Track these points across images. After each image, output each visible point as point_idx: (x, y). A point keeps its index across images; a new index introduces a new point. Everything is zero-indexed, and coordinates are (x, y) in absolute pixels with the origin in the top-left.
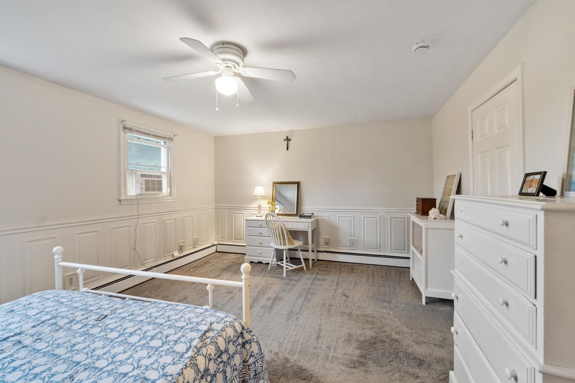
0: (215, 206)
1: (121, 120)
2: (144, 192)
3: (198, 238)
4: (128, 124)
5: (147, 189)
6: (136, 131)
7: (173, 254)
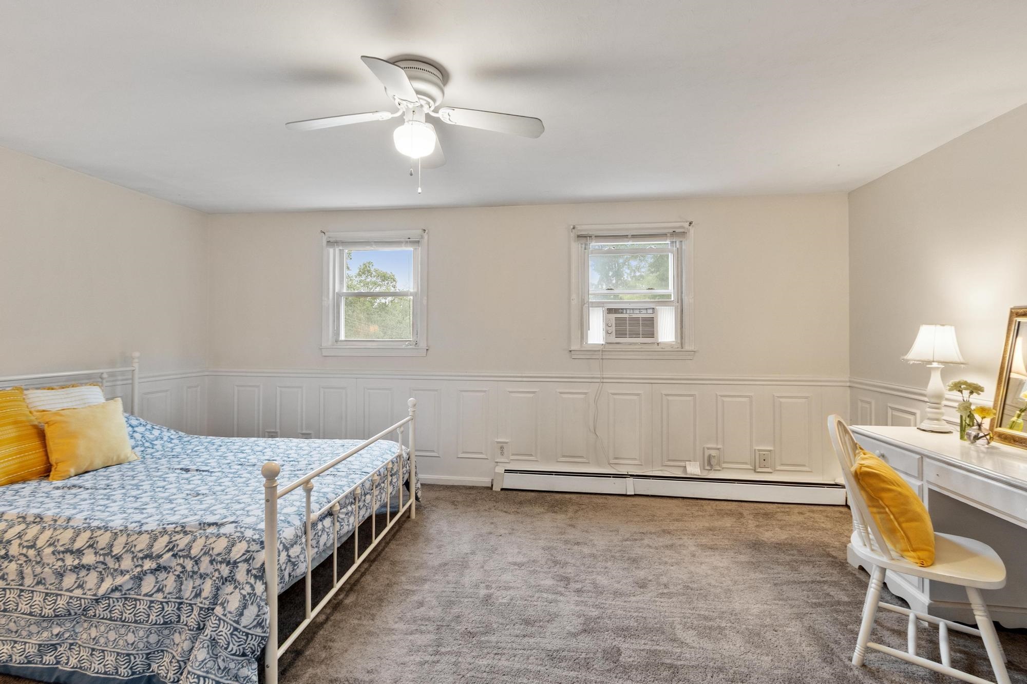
0: (850, 381)
1: (572, 227)
2: (613, 339)
3: (770, 451)
4: (584, 229)
5: (620, 334)
6: (596, 236)
7: (685, 467)
